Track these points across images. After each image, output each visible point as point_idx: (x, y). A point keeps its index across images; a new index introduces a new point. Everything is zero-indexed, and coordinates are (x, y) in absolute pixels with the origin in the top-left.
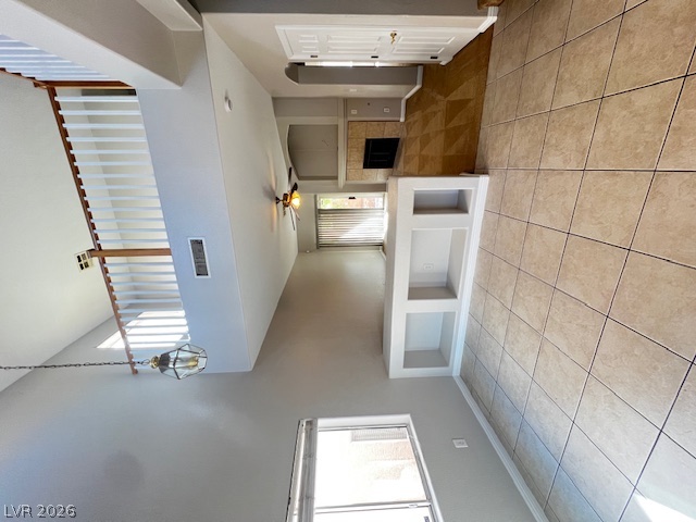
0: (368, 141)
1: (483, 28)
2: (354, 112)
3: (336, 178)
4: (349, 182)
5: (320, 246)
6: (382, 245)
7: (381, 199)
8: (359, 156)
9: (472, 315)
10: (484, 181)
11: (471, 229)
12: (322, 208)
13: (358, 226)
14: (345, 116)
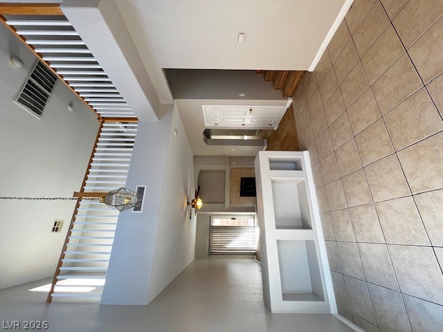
0: (242, 179)
1: (288, 105)
2: (234, 163)
3: (224, 203)
4: (232, 206)
5: (211, 254)
6: (255, 254)
7: (253, 220)
8: (237, 188)
9: (327, 240)
10: (306, 153)
11: (307, 178)
12: (214, 224)
13: (238, 239)
14: (230, 164)
